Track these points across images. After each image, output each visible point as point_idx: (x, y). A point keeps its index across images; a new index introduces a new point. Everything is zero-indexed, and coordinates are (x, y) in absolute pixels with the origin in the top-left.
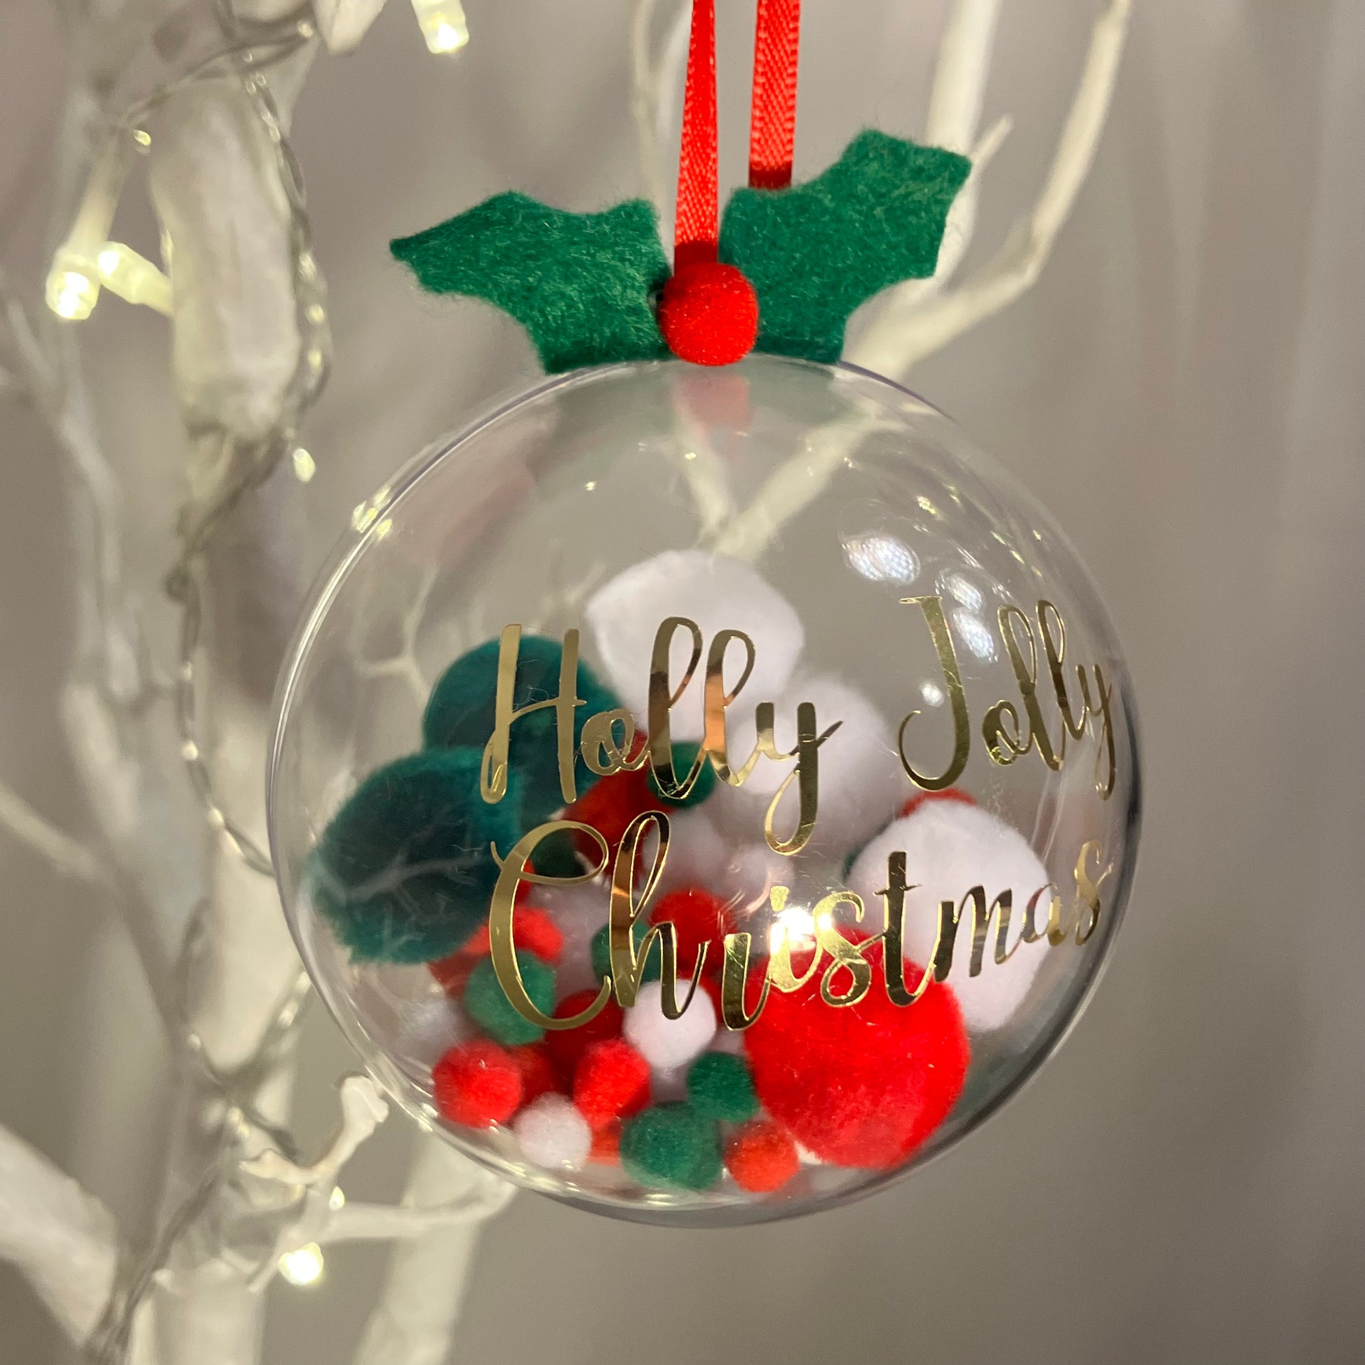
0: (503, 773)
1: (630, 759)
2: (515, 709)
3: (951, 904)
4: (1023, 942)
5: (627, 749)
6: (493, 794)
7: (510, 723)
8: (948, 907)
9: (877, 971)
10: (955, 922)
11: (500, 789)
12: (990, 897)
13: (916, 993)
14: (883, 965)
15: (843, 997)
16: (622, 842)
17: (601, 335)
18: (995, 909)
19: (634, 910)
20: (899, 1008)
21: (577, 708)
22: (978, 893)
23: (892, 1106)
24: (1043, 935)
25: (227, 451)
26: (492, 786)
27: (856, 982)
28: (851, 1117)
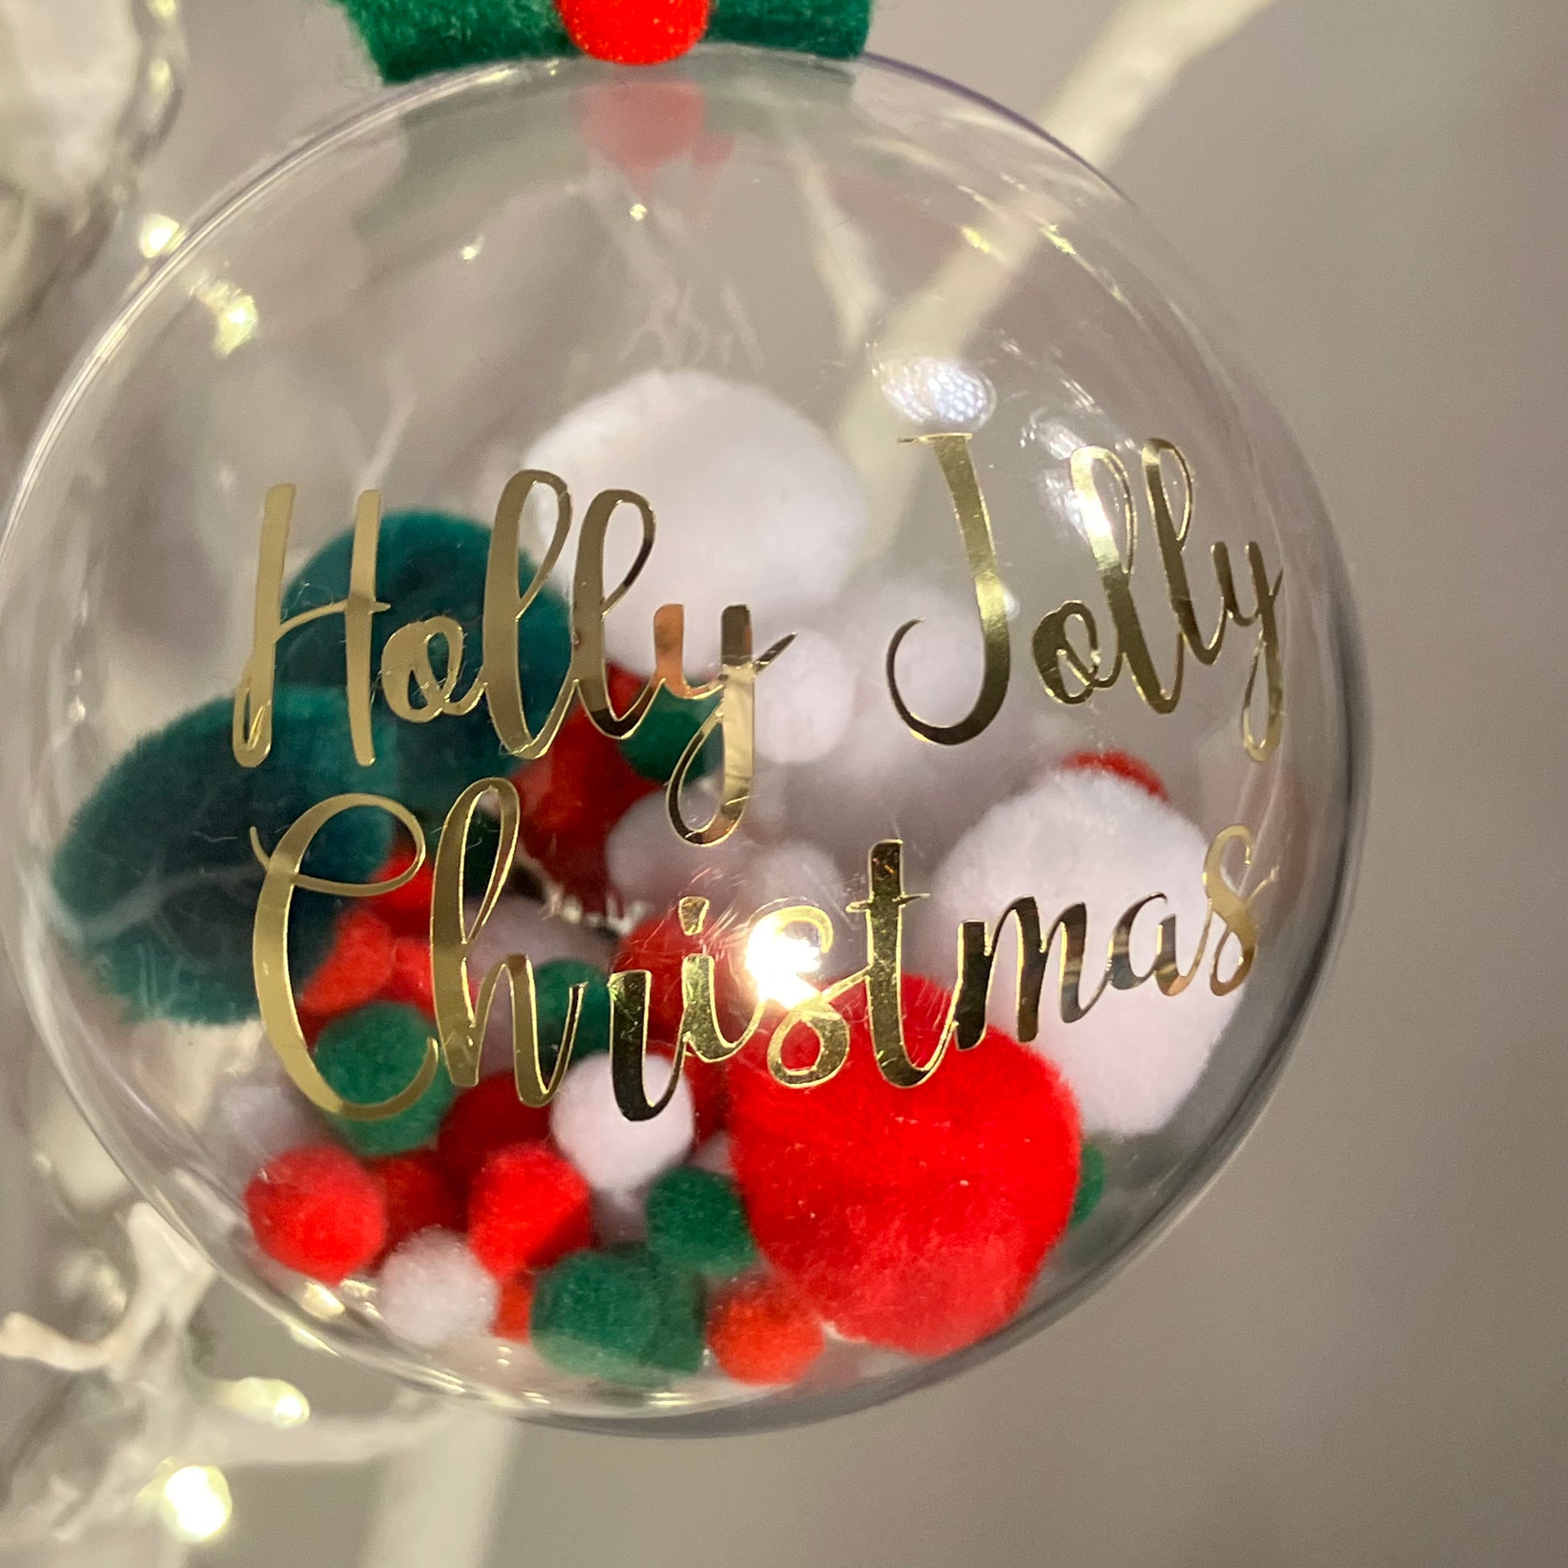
0: (265, 718)
1: (456, 697)
2: (285, 619)
3: (981, 926)
4: (1109, 987)
5: (452, 680)
6: (251, 752)
7: (275, 641)
8: (974, 932)
9: (859, 1031)
10: (987, 954)
11: (261, 744)
12: (1048, 913)
13: (927, 1067)
14: (868, 1021)
15: (804, 1072)
16: (445, 826)
17: (464, 18)
18: (1056, 935)
19: (467, 936)
20: (899, 1090)
21: (376, 615)
22: (1026, 909)
23: (944, 1250)
24: (1148, 976)
25: (26, 230)
26: (249, 741)
27: (826, 1047)
28: (882, 1264)
